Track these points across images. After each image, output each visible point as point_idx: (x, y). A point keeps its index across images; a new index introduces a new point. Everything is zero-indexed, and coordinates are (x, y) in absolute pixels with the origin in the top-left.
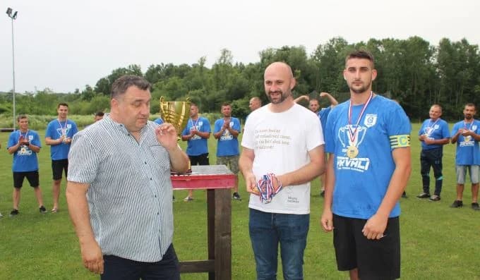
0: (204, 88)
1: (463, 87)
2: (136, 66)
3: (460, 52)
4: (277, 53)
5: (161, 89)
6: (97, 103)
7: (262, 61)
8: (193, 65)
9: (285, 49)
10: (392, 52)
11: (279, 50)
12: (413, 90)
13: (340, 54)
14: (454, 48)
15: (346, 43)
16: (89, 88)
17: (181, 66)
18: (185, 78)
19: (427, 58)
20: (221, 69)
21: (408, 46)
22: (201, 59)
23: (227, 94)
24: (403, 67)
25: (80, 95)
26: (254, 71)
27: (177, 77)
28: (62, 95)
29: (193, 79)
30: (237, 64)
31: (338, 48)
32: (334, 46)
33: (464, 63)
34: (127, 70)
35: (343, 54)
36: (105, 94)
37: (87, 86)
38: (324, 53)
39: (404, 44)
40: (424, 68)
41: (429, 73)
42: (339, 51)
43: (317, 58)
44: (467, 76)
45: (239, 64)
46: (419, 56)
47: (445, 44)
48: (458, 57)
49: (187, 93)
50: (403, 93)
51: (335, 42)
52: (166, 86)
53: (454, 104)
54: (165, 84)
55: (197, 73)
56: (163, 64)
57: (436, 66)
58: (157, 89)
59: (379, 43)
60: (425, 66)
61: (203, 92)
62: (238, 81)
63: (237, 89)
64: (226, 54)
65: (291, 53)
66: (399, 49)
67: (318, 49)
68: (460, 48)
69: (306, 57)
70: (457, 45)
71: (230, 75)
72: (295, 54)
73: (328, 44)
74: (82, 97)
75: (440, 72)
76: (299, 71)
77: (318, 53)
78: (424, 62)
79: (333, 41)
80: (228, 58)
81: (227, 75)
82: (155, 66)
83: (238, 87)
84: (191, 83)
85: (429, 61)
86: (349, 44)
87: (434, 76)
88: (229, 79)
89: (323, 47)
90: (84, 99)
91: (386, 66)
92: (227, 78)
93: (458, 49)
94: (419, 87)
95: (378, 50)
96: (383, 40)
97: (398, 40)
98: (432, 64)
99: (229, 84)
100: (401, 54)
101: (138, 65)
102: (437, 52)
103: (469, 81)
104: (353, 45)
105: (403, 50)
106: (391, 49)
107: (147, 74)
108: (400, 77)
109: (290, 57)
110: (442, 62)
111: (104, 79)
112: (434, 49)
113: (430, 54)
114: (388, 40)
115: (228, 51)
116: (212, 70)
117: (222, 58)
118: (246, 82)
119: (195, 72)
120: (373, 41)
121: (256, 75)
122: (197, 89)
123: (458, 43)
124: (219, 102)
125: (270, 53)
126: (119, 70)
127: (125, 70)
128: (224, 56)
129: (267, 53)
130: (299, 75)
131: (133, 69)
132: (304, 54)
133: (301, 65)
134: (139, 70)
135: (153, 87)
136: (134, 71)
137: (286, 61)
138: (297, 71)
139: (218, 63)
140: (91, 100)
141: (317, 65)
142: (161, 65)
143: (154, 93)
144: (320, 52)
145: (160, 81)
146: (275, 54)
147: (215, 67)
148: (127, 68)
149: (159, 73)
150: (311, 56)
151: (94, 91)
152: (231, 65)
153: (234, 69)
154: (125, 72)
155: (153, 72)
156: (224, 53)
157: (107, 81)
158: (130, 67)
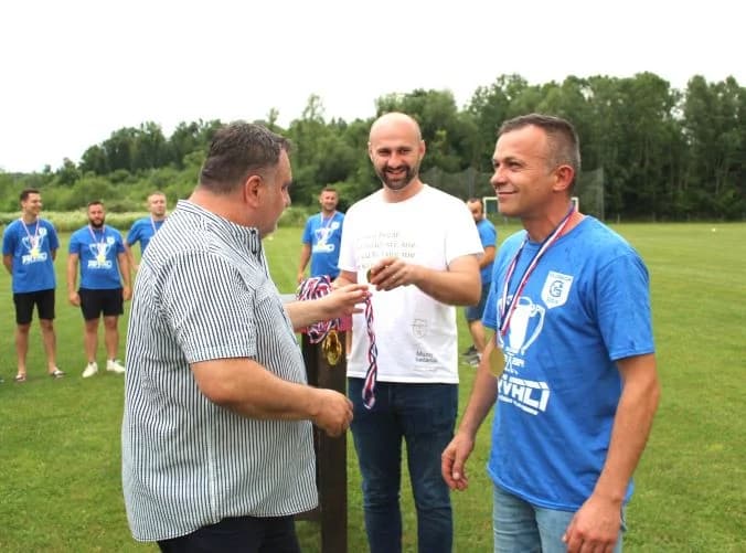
1: (728, 161)
2: (153, 124)
3: (724, 98)
4: (405, 100)
6: (85, 190)
9: (419, 94)
10: (606, 98)
11: (407, 95)
12: (642, 165)
13: (516, 101)
14: (712, 93)
15: (526, 82)
16: (68, 164)
19: (667, 109)
20: (305, 129)
21: (633, 89)
22: (272, 111)
23: (318, 172)
24: (624, 126)
25: (53, 176)
28: (19, 175)
30: (333, 121)
31: (511, 91)
32: (504, 88)
33: (730, 118)
34: (136, 131)
35: (519, 104)
36: (98, 173)
37: (65, 159)
38: (486, 101)
39: (626, 85)
40: (663, 128)
41: (670, 136)
42: (513, 97)
43: (475, 110)
44: (734, 141)
45: (337, 121)
46: (654, 105)
47: (698, 86)
48: (719, 108)
50: (624, 171)
51: (507, 82)
53: (713, 190)
56: (201, 121)
57: (682, 124)
58: (192, 165)
59: (584, 83)
60: (663, 124)
62: (337, 150)
63: (334, 165)
64: (315, 103)
65: (428, 100)
66: (619, 94)
67: (477, 93)
68: (724, 92)
69: (455, 108)
70: (720, 87)
71: (323, 139)
72: (434, 101)
73: (493, 85)
74: (57, 179)
75: (688, 134)
76: (444, 133)
77: (476, 101)
78: (662, 116)
79: (502, 79)
80: (318, 111)
81: (318, 140)
82: (188, 125)
83: (333, 159)
85: (669, 115)
86: (529, 85)
87: (677, 142)
88: (320, 146)
89: (483, 90)
90: (62, 182)
91: (596, 124)
92: (316, 145)
93: (720, 95)
94: (652, 161)
95: (582, 95)
96: (591, 78)
97: (615, 79)
98: (675, 120)
99: (320, 156)
100: (621, 101)
101: (156, 123)
102: (684, 100)
103: (738, 149)
104: (538, 87)
105: (626, 96)
106: (604, 94)
107: (173, 138)
108: (619, 143)
109: (428, 107)
110: (692, 116)
111: (95, 148)
112: (678, 94)
113: (671, 102)
114: (599, 77)
115: (318, 98)
116: (290, 130)
117: (307, 109)
118: (350, 151)
120: (572, 80)
123: (722, 84)
124: (303, 186)
125: (393, 100)
126: (123, 132)
127: (133, 131)
128: (311, 108)
129: (387, 100)
130: (444, 139)
131: (149, 129)
132: (452, 102)
133: (446, 123)
134: (159, 131)
135: (186, 160)
136: (149, 132)
137: (420, 113)
138: (439, 132)
139: (300, 118)
140: (73, 183)
141: (475, 121)
142: (198, 123)
143: (186, 172)
144: (479, 98)
145: (198, 150)
146: (401, 101)
147: (296, 125)
148: (138, 127)
149: (195, 135)
150: (465, 106)
151: (79, 168)
152: (324, 123)
153: (329, 130)
154: (133, 134)
155: (185, 133)
156: (312, 100)
157: (102, 151)
158: (142, 125)
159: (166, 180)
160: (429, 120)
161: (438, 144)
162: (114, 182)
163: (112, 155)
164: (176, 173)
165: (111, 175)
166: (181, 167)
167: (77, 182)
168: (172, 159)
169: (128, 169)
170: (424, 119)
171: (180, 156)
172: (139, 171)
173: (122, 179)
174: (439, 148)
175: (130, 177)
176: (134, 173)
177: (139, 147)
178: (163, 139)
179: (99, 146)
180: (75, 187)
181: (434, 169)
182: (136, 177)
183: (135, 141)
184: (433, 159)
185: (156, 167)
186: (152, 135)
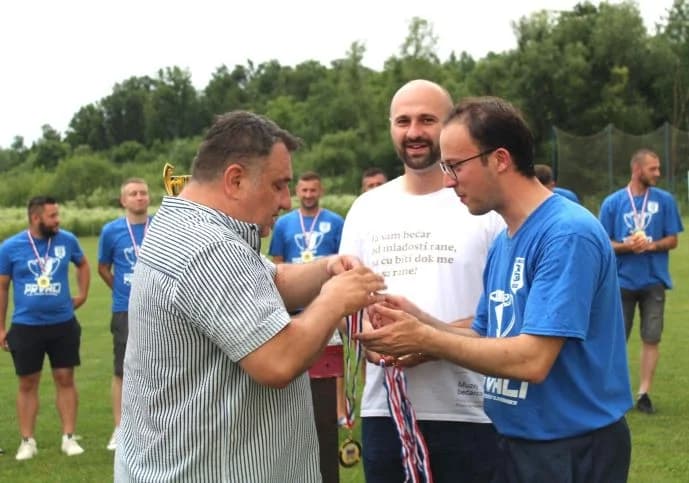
0: (363, 126)
2: (177, 70)
4: (562, 22)
6: (73, 173)
7: (522, 43)
8: (334, 63)
9: (583, 10)
11: (565, 14)
16: (50, 134)
17: (300, 67)
18: (311, 98)
22: (354, 45)
25: (27, 152)
26: (498, 73)
27: (290, 98)
29: (335, 102)
30: (453, 57)
34: (153, 82)
36: (95, 148)
37: (45, 127)
43: (675, 32)
45: (458, 58)
49: (318, 140)
55: (343, 85)
56: (251, 63)
61: (362, 136)
64: (421, 31)
65: (599, 20)
67: (678, 6)
69: (643, 30)
72: (611, 22)
74: (32, 158)
76: (625, 70)
77: (677, 18)
80: (425, 43)
82: (231, 69)
84: (328, 113)
90: (39, 163)
101: (182, 68)
107: (208, 91)
109: (598, 32)
111: (90, 108)
115: (424, 22)
116: (385, 74)
117: (409, 41)
119: (336, 81)
121: (504, 84)
122: (345, 129)
125: (543, 24)
126: (132, 83)
127: (147, 81)
128: (414, 38)
129: (533, 23)
130: (625, 80)
131: (171, 78)
132: (638, 21)
133: (630, 53)
134: (187, 81)
136: (172, 83)
137: (585, 43)
138: (617, 70)
139: (399, 56)
140: (56, 164)
141: (675, 49)
142: (247, 66)
144: (681, 12)
146: (556, 23)
147: (392, 68)
148: (154, 76)
149: (241, 86)
150: (658, 27)
151: (65, 140)
152: (437, 61)
153: (445, 72)
154: (147, 87)
155: (226, 85)
156: (416, 27)
157: (101, 113)
158: (161, 73)
160: (601, 51)
161: (616, 88)
162: (119, 160)
163: (116, 120)
165: (117, 150)
167: (60, 162)
169: (141, 140)
170: (592, 48)
172: (157, 142)
173: (131, 156)
174: (618, 95)
175: (144, 153)
176: (149, 147)
177: (157, 107)
178: (194, 92)
179: (95, 106)
180: (58, 169)
181: (610, 127)
182: (152, 153)
183: (150, 98)
184: (610, 112)
185: (182, 136)
186: (176, 87)
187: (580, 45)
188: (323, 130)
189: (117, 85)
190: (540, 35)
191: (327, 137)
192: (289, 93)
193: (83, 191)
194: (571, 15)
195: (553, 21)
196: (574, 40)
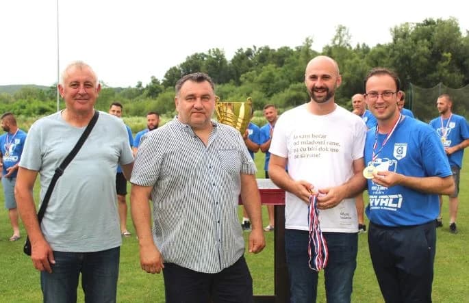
2: (218, 50)
4: (417, 29)
5: (251, 81)
6: (165, 100)
7: (395, 40)
8: (297, 48)
9: (428, 23)
11: (418, 24)
16: (155, 81)
17: (280, 50)
18: (285, 66)
22: (307, 39)
25: (143, 90)
26: (382, 55)
27: (274, 65)
28: (119, 89)
30: (358, 46)
34: (206, 56)
37: (152, 77)
45: (361, 47)
49: (288, 87)
52: (260, 77)
54: (258, 73)
55: (301, 59)
56: (255, 47)
58: (247, 82)
63: (357, 81)
64: (342, 32)
65: (437, 28)
69: (460, 34)
71: (348, 61)
72: (443, 29)
74: (146, 92)
76: (449, 54)
80: (345, 38)
81: (345, 61)
82: (245, 50)
83: (358, 77)
84: (293, 73)
88: (346, 66)
90: (149, 95)
92: (343, 65)
99: (347, 74)
101: (220, 50)
107: (233, 61)
109: (435, 34)
111: (175, 68)
115: (344, 28)
117: (336, 37)
119: (298, 57)
121: (385, 61)
125: (407, 30)
126: (195, 56)
127: (203, 55)
128: (339, 35)
129: (401, 29)
130: (450, 59)
131: (214, 54)
132: (457, 29)
133: (452, 45)
134: (222, 55)
135: (242, 79)
136: (215, 57)
137: (429, 40)
138: (445, 54)
139: (331, 45)
140: (157, 96)
142: (253, 49)
143: (242, 87)
145: (251, 71)
146: (413, 29)
148: (207, 53)
149: (250, 59)
151: (162, 84)
152: (351, 48)
153: (354, 54)
154: (203, 58)
155: (242, 57)
156: (340, 30)
157: (180, 71)
158: (210, 51)
159: (227, 93)
160: (437, 44)
161: (444, 64)
164: (234, 87)
166: (239, 84)
167: (159, 94)
168: (232, 77)
170: (432, 43)
171: (238, 76)
174: (445, 67)
178: (225, 61)
179: (177, 67)
180: (158, 98)
181: (440, 84)
183: (204, 64)
184: (441, 77)
186: (217, 59)
187: (426, 41)
188: (291, 82)
189: (188, 57)
190: (405, 36)
191: (292, 86)
192: (274, 62)
193: (170, 110)
194: (423, 25)
195: (412, 29)
196: (423, 39)
